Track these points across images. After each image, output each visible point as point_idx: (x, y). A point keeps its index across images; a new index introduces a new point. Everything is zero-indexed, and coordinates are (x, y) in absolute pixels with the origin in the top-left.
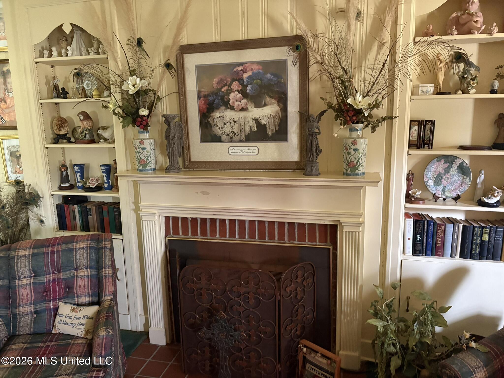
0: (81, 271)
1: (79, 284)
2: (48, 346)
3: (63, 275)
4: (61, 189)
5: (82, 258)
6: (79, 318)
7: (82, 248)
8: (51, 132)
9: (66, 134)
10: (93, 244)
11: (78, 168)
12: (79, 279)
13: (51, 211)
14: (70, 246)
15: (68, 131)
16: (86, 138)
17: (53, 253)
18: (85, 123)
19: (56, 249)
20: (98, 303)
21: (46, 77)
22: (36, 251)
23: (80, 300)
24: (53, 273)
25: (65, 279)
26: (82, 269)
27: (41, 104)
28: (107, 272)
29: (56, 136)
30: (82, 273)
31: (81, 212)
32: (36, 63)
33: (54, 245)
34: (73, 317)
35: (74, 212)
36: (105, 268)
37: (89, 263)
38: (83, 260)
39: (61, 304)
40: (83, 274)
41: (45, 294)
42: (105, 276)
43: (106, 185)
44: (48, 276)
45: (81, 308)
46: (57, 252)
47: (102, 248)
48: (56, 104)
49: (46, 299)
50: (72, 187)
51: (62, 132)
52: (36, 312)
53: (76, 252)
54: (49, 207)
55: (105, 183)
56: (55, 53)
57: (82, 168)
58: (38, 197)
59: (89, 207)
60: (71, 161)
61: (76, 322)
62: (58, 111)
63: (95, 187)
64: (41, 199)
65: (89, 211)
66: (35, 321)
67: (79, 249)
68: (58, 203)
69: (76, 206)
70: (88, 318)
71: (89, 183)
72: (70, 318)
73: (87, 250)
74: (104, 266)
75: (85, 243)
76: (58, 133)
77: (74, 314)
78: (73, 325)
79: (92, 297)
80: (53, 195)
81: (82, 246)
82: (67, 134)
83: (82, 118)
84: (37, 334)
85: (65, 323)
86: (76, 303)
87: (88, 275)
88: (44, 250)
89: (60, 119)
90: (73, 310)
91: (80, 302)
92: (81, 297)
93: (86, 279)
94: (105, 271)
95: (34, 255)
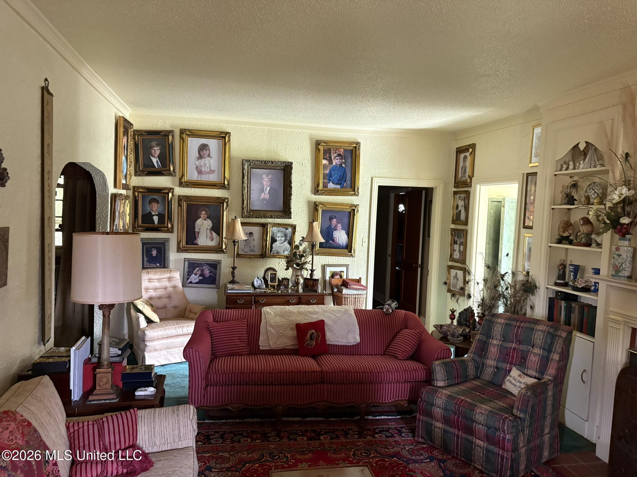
0: (535, 348)
1: (531, 358)
2: (492, 391)
3: (522, 347)
4: (556, 284)
5: (538, 338)
6: (521, 383)
7: (541, 330)
8: (557, 233)
9: (568, 237)
10: (551, 330)
11: (572, 268)
12: (532, 355)
13: (544, 301)
14: (533, 326)
15: (571, 234)
16: (582, 242)
17: (519, 327)
18: (584, 227)
19: (522, 325)
20: (539, 379)
21: (563, 186)
22: (508, 322)
23: (529, 371)
24: (516, 343)
25: (522, 351)
26: (537, 347)
27: (553, 209)
28: (554, 357)
29: (560, 237)
30: (536, 350)
31: (566, 308)
32: (555, 175)
33: (522, 322)
34: (517, 380)
35: (561, 307)
36: (554, 353)
37: (543, 344)
38: (539, 340)
39: (514, 369)
40: (536, 352)
41: (506, 357)
42: (552, 359)
43: (593, 288)
44: (511, 344)
45: (526, 376)
46: (522, 327)
47: (557, 335)
48: (569, 209)
49: (505, 361)
50: (566, 285)
51: (566, 234)
52: (497, 368)
53: (536, 332)
54: (542, 298)
55: (593, 286)
56: (571, 167)
57: (577, 269)
58: (536, 287)
59: (573, 305)
60: (571, 261)
61: (518, 384)
62: (569, 217)
63: (582, 287)
64: (538, 289)
65: (572, 309)
66: (495, 374)
67: (538, 331)
68: (551, 296)
69: (563, 302)
70: (526, 385)
71: (578, 283)
72: (515, 380)
73: (544, 333)
74: (553, 350)
75: (545, 327)
76: (562, 235)
77: (519, 378)
78: (515, 386)
79: (538, 373)
80: (547, 288)
81: (542, 329)
82: (570, 236)
83: (582, 223)
84: (493, 383)
85: (511, 382)
86: (526, 373)
87: (540, 354)
88: (514, 323)
89: (566, 223)
90: (520, 376)
91: (528, 373)
92: (530, 369)
93: (538, 357)
94: (553, 355)
95: (506, 324)
